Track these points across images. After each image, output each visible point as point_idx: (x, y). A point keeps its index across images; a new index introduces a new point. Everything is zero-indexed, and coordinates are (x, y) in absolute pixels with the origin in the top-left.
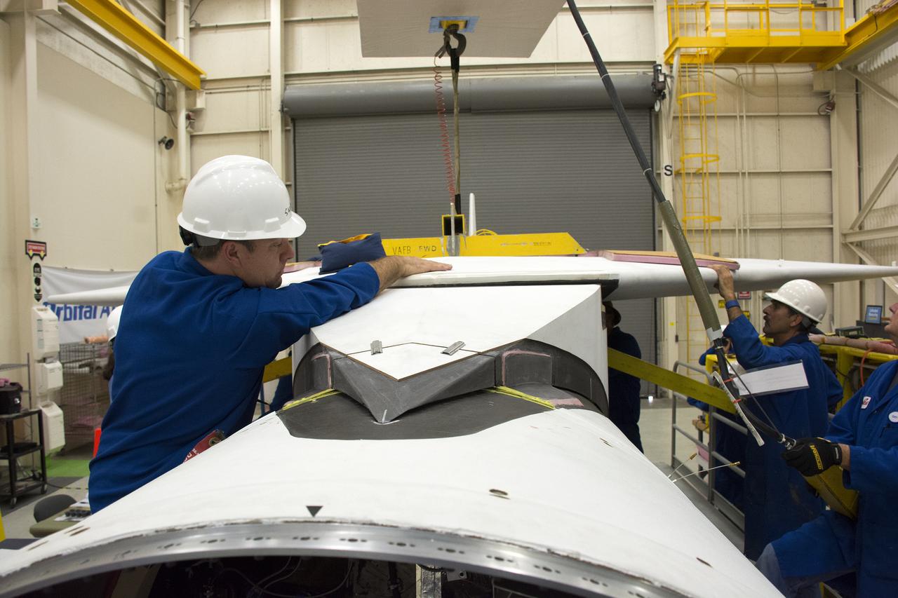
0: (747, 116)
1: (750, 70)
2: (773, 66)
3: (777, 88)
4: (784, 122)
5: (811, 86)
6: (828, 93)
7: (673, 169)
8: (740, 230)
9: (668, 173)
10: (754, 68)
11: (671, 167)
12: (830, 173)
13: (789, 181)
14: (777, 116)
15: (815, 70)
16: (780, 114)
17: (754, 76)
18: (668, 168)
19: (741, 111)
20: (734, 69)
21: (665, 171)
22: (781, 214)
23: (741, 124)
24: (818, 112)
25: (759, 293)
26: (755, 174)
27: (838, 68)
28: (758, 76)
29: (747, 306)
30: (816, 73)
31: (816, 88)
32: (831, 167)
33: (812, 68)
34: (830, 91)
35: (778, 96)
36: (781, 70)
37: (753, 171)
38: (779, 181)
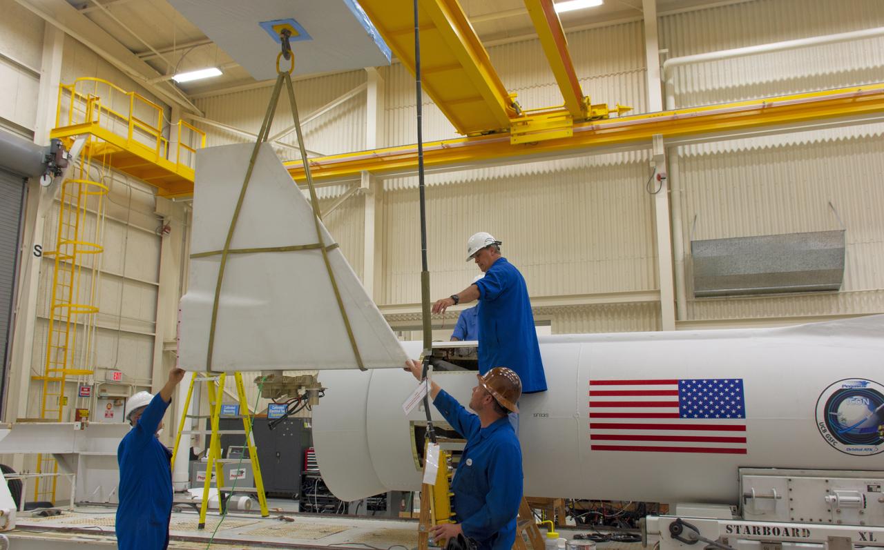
0: (105, 218)
1: (109, 174)
2: (126, 178)
3: (129, 199)
4: (130, 232)
5: (154, 209)
6: (162, 217)
7: (42, 251)
8: (87, 326)
9: (38, 253)
10: (112, 175)
11: (41, 248)
12: (157, 287)
13: (128, 287)
14: (127, 225)
15: (156, 194)
16: (130, 224)
17: (112, 182)
18: (38, 248)
19: (102, 212)
20: (97, 168)
21: (34, 251)
22: (120, 317)
23: (100, 224)
24: (156, 231)
25: (97, 390)
26: (104, 274)
27: (174, 200)
28: (115, 182)
29: (86, 404)
30: (158, 197)
31: (159, 211)
32: (158, 281)
33: (153, 191)
34: (167, 217)
35: (129, 208)
36: (131, 184)
37: (102, 271)
38: (120, 285)
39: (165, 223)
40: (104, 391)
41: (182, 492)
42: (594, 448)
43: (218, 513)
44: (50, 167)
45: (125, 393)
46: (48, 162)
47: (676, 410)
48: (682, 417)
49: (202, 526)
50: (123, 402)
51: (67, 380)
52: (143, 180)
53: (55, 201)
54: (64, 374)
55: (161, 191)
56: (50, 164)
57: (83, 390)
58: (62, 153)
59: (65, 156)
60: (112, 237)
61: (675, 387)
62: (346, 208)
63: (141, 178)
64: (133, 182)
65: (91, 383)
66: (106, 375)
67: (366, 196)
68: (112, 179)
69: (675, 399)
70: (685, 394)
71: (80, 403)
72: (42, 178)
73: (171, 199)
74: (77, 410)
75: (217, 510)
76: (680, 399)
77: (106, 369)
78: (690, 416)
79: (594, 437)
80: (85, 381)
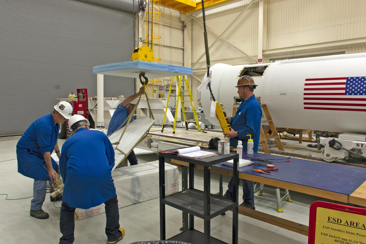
0: (163, 25)
1: (163, 8)
2: (169, 8)
3: (170, 17)
4: (172, 29)
5: (180, 19)
6: (184, 22)
7: (142, 40)
9: (141, 41)
10: (164, 7)
12: (183, 49)
13: (173, 50)
14: (171, 27)
15: (181, 13)
16: (172, 26)
17: (164, 11)
18: (141, 39)
19: (161, 23)
20: (158, 6)
21: (140, 40)
22: (171, 61)
23: (161, 28)
24: (181, 28)
25: (165, 88)
26: (164, 46)
27: (187, 14)
28: (165, 11)
29: (162, 92)
30: (181, 14)
31: (182, 20)
32: (184, 47)
33: (180, 12)
34: (185, 21)
35: (171, 20)
36: (171, 10)
37: (163, 45)
38: (170, 49)
39: (185, 24)
40: (168, 88)
41: (179, 122)
42: (305, 108)
43: (185, 129)
44: (141, 8)
45: (175, 88)
46: (140, 7)
47: (344, 91)
48: (346, 95)
49: (174, 133)
50: (174, 91)
51: (154, 84)
52: (175, 8)
53: (144, 20)
54: (153, 82)
55: (182, 11)
56: (141, 7)
57: (160, 88)
58: (144, 2)
59: (145, 3)
60: (166, 31)
61: (345, 81)
62: (252, 8)
63: (174, 7)
64: (172, 9)
65: (163, 85)
66: (168, 82)
67: (260, 2)
68: (164, 9)
69: (344, 86)
70: (349, 84)
71: (160, 92)
72: (139, 13)
73: (186, 14)
74: (159, 94)
75: (184, 128)
76: (346, 86)
77: (168, 80)
78: (350, 94)
79: (305, 103)
80: (161, 85)
